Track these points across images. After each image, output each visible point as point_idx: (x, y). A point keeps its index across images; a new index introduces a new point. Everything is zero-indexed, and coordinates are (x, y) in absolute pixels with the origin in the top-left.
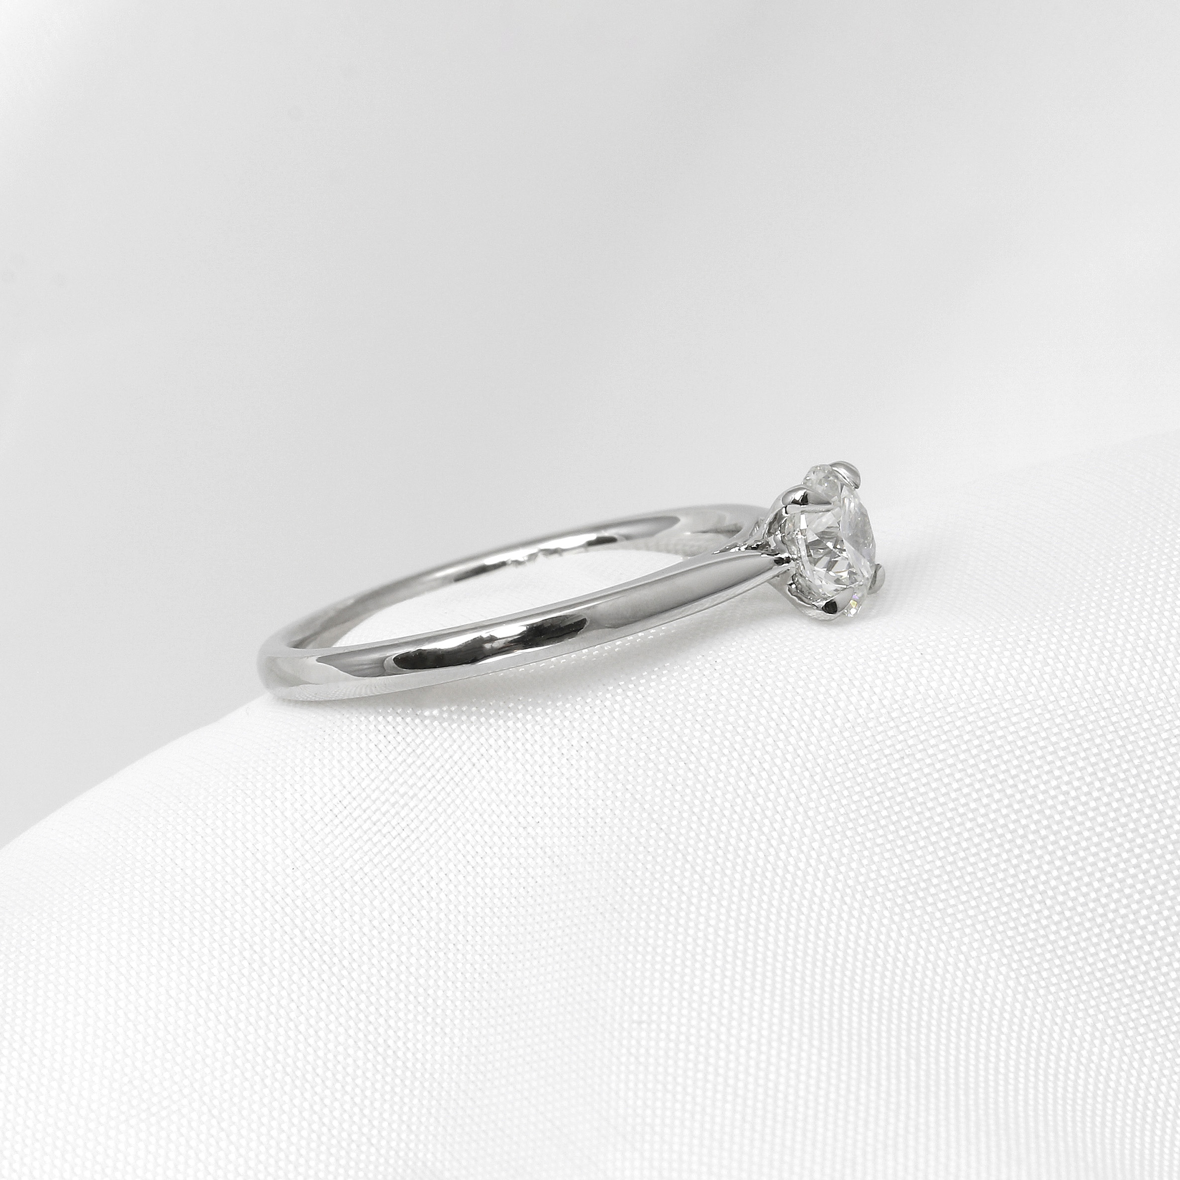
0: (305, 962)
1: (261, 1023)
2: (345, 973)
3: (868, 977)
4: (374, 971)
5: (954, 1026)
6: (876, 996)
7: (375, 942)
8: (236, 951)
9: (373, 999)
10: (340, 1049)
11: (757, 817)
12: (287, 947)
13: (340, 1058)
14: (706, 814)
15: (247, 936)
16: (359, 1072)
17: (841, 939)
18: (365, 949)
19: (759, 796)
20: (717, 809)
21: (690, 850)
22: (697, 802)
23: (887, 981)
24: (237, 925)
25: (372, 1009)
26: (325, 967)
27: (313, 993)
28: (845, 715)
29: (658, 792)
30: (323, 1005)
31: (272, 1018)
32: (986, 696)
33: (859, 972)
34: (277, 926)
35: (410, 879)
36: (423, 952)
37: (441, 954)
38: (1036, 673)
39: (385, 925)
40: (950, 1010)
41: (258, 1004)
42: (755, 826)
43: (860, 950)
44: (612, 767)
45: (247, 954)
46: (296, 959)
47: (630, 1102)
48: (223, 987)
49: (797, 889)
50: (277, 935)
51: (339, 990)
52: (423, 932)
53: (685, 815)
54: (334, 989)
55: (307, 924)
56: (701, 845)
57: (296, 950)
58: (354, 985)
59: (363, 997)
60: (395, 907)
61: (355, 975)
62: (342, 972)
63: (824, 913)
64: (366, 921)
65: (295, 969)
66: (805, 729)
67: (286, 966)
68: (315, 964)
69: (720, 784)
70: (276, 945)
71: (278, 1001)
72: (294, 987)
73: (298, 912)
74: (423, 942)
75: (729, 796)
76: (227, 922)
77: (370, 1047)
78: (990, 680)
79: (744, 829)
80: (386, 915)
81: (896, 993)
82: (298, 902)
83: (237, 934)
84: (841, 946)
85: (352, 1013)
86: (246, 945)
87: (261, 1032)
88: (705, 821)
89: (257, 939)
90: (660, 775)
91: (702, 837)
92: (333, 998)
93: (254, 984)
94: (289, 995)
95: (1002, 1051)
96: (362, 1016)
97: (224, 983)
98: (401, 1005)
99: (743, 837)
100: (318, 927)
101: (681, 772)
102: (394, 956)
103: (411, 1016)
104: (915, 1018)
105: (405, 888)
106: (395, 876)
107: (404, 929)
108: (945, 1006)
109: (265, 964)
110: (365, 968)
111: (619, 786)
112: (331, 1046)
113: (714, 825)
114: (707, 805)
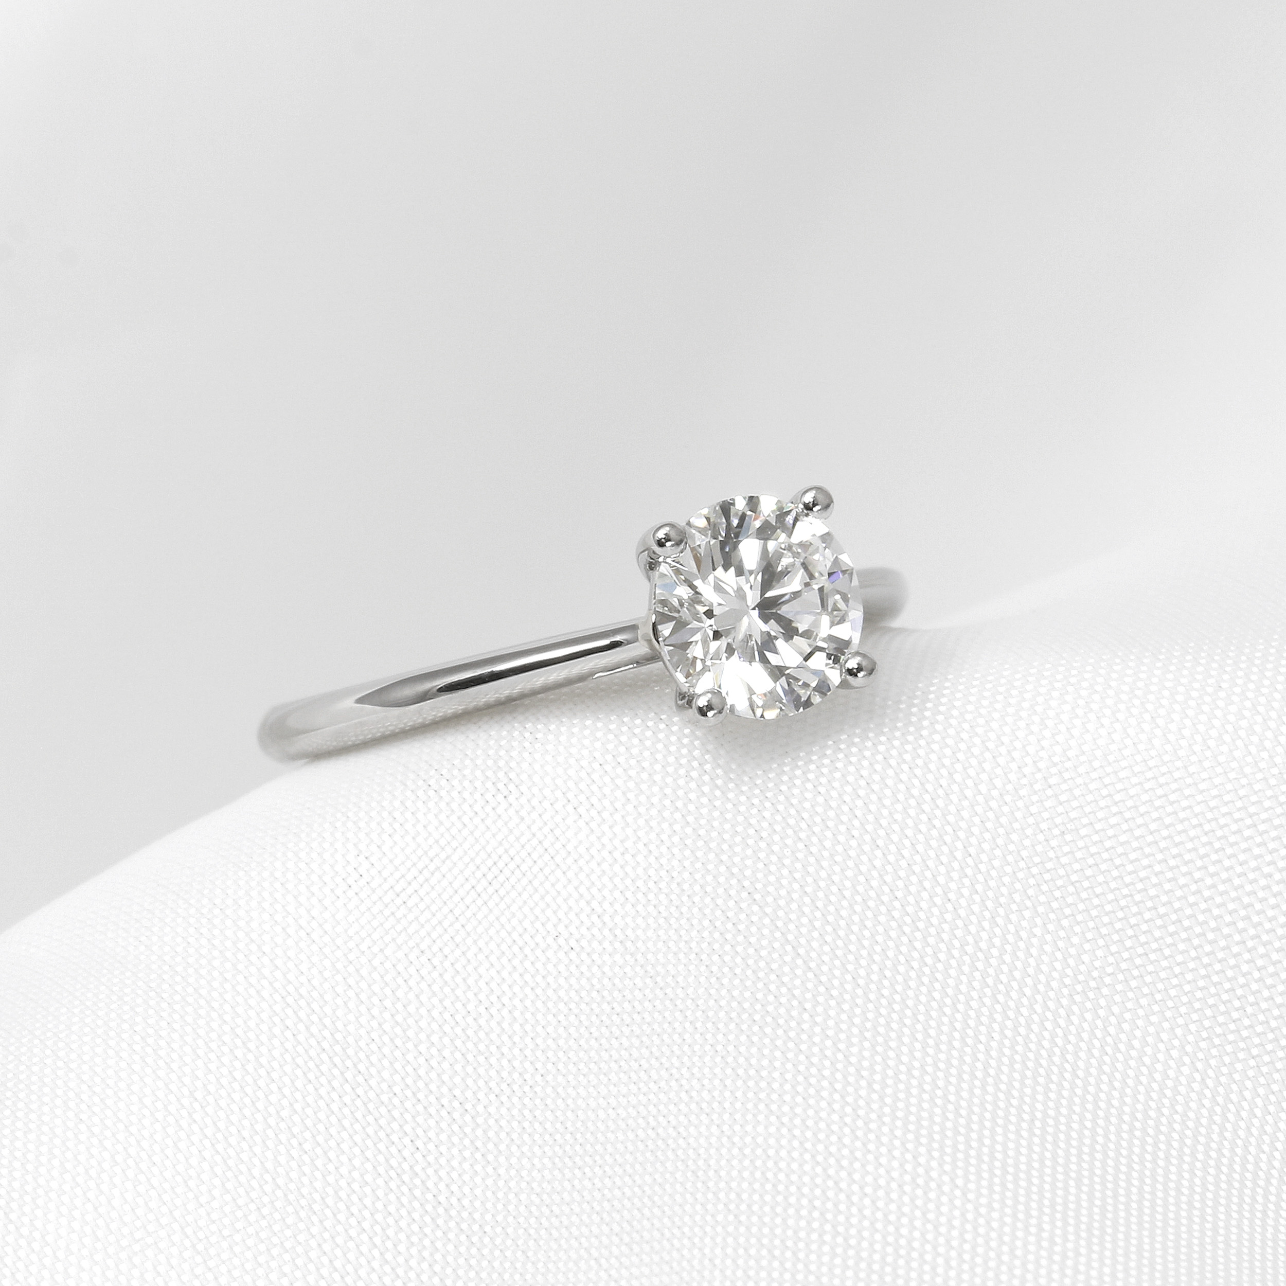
0: (311, 1064)
1: (257, 1139)
2: (360, 1079)
3: (1028, 1091)
4: (397, 1078)
5: (1137, 1150)
6: (1039, 1115)
7: (398, 1042)
8: (225, 1049)
9: (396, 1113)
10: (356, 1174)
11: (885, 899)
12: (288, 1045)
13: (355, 1186)
14: (821, 894)
15: (239, 1031)
16: (379, 1205)
17: (994, 1044)
18: (386, 1050)
19: (887, 873)
20: (834, 889)
21: (803, 941)
22: (810, 880)
23: (1052, 1096)
24: (227, 1018)
25: (395, 1126)
26: (336, 1072)
27: (321, 1103)
28: (991, 780)
29: (760, 865)
30: (333, 1119)
31: (270, 1132)
32: (1166, 758)
33: (1017, 1085)
34: (276, 1020)
35: (442, 963)
36: (458, 1055)
37: (481, 1059)
38: (1229, 728)
39: (411, 1021)
40: (1131, 1131)
41: (253, 1115)
42: (883, 909)
43: (1018, 1058)
44: (702, 832)
45: (239, 1053)
46: (300, 1061)
47: (728, 1273)
48: (209, 1093)
49: (937, 986)
50: (276, 1031)
51: (353, 1101)
52: (458, 1030)
53: (795, 896)
54: (347, 1099)
55: (314, 1018)
56: (815, 934)
57: (300, 1049)
58: (372, 1094)
59: (383, 1110)
60: (424, 998)
61: (373, 1082)
62: (357, 1078)
63: (972, 1013)
64: (387, 1015)
65: (299, 1072)
66: (942, 796)
67: (288, 1069)
68: (324, 1068)
69: (838, 858)
70: (276, 1042)
71: (278, 1112)
72: (298, 1095)
73: (302, 1003)
74: (458, 1043)
75: (849, 873)
76: (214, 1015)
77: (392, 1173)
78: (1171, 737)
79: (869, 914)
80: (411, 1009)
81: (1064, 1111)
82: (303, 991)
83: (226, 1028)
84: (994, 1054)
85: (370, 1130)
86: (238, 1042)
87: (257, 1150)
88: (820, 904)
89: (251, 1035)
90: (763, 845)
91: (817, 924)
92: (346, 1111)
93: (248, 1090)
94: (291, 1105)
95: (1197, 1181)
96: (382, 1134)
97: (212, 1088)
98: (432, 1122)
99: (869, 924)
100: (327, 1021)
101: (789, 842)
102: (421, 1060)
103: (443, 1137)
104: (1087, 1141)
105: (435, 974)
106: (424, 959)
107: (435, 1026)
108: (1125, 1127)
109: (262, 1066)
110: (386, 1074)
111: (712, 856)
112: (344, 1170)
113: (831, 909)
114: (822, 884)
